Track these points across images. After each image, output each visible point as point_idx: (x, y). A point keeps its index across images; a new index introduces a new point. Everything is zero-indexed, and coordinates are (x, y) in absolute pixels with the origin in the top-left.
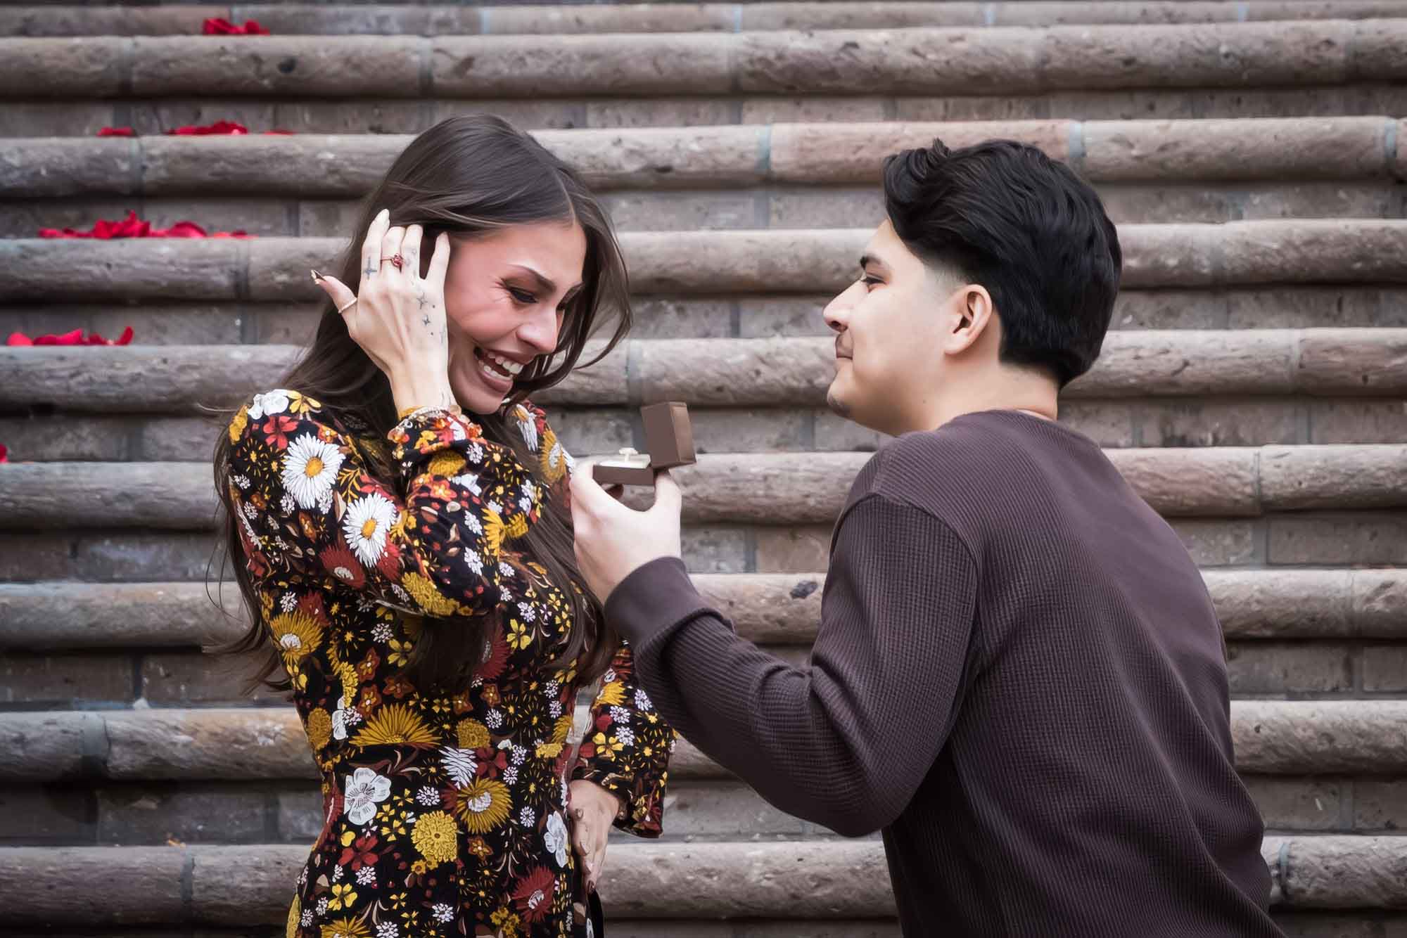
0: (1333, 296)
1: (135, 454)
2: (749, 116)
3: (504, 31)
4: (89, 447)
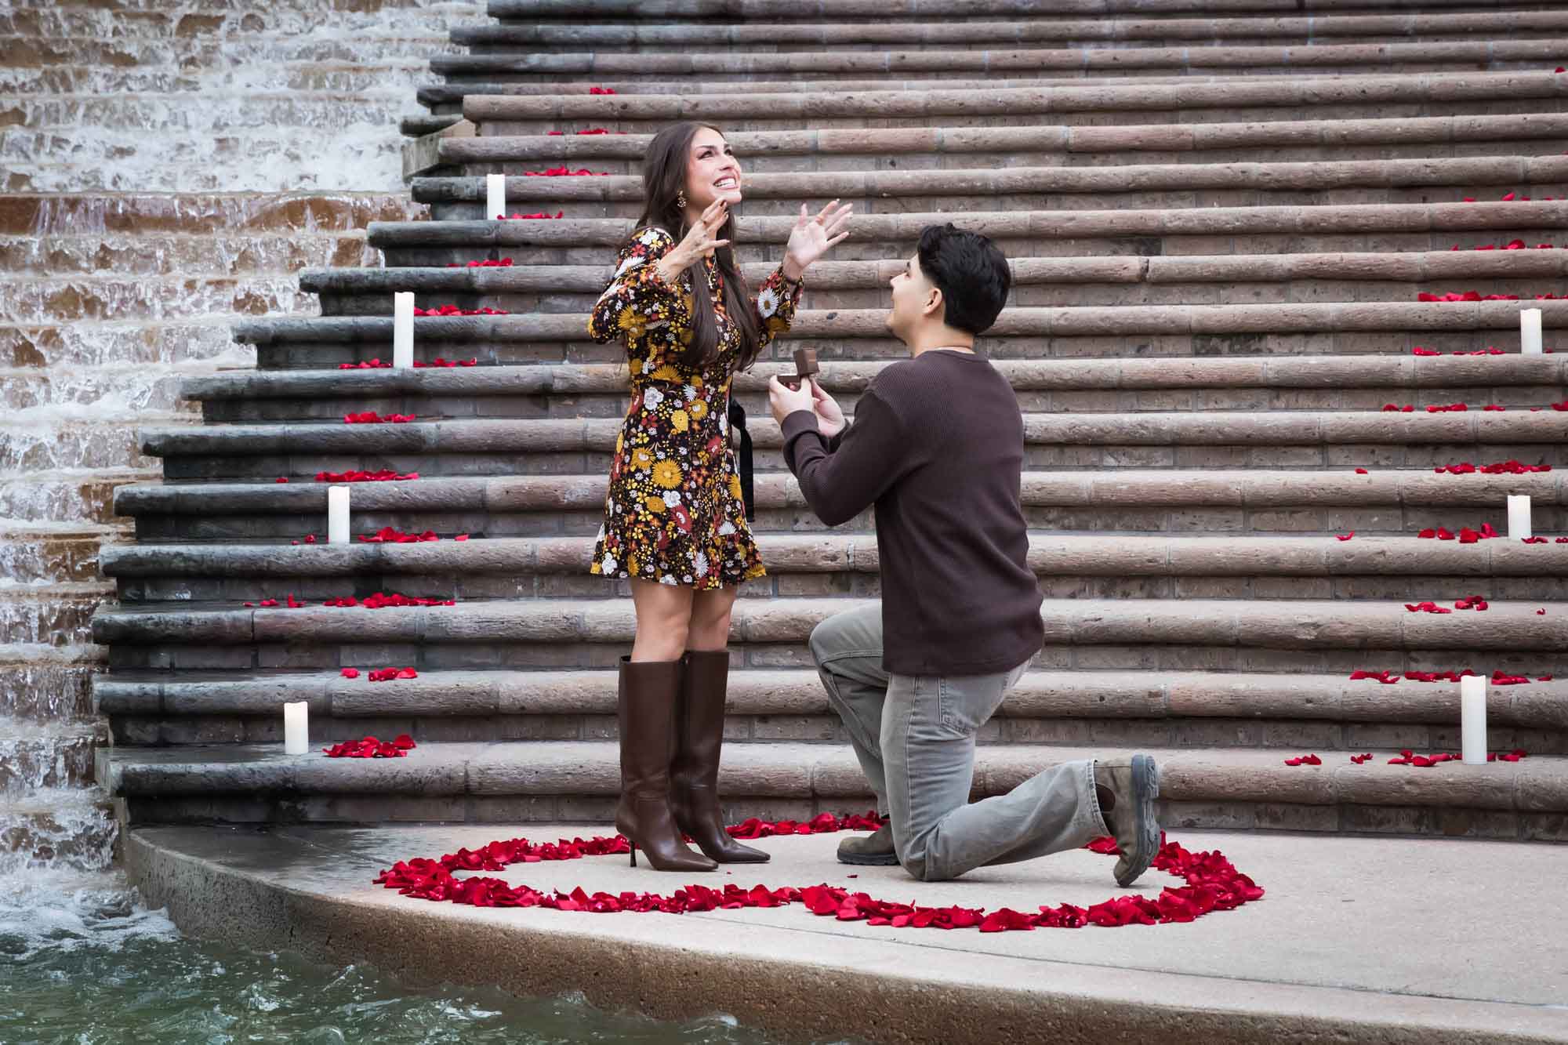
0: (1042, 198)
1: (563, 262)
2: (809, 126)
3: (710, 92)
4: (545, 260)
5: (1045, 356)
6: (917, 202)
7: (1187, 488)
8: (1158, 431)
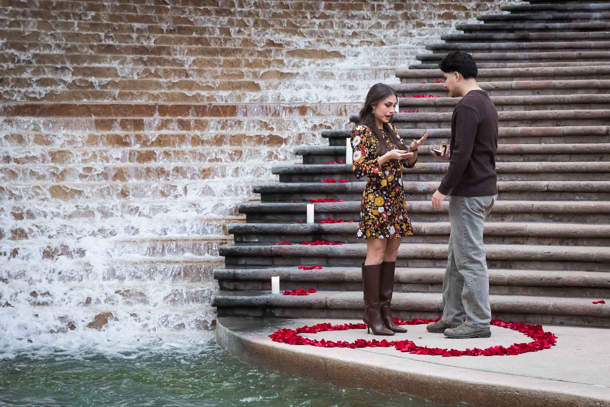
5: (568, 161)
6: (541, 107)
7: (595, 207)
8: (592, 187)
